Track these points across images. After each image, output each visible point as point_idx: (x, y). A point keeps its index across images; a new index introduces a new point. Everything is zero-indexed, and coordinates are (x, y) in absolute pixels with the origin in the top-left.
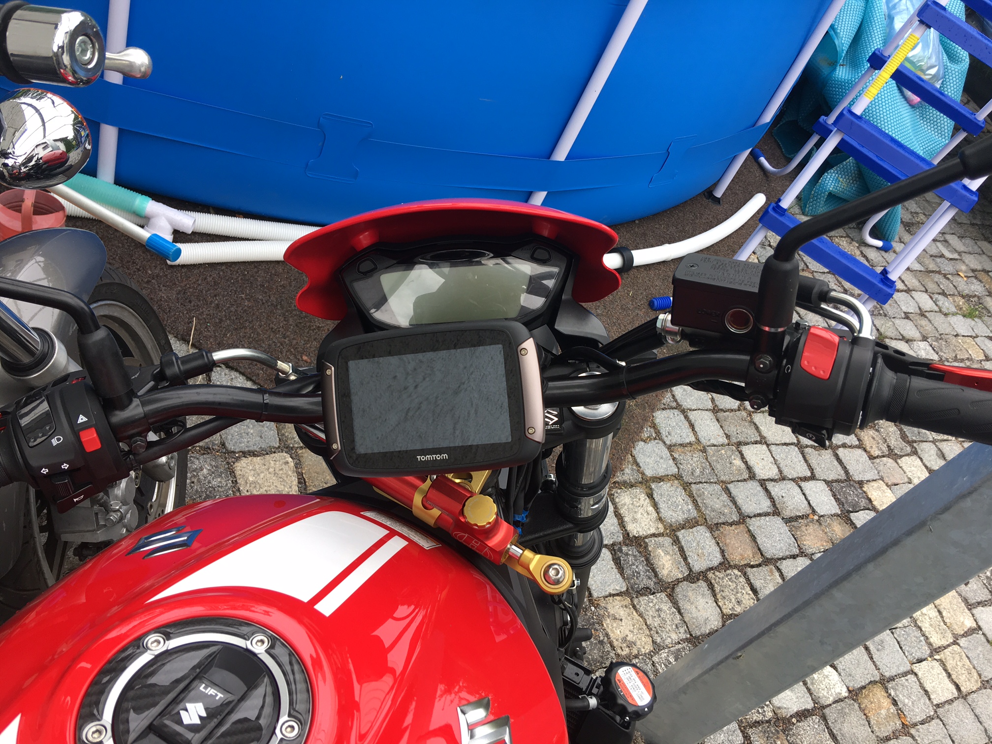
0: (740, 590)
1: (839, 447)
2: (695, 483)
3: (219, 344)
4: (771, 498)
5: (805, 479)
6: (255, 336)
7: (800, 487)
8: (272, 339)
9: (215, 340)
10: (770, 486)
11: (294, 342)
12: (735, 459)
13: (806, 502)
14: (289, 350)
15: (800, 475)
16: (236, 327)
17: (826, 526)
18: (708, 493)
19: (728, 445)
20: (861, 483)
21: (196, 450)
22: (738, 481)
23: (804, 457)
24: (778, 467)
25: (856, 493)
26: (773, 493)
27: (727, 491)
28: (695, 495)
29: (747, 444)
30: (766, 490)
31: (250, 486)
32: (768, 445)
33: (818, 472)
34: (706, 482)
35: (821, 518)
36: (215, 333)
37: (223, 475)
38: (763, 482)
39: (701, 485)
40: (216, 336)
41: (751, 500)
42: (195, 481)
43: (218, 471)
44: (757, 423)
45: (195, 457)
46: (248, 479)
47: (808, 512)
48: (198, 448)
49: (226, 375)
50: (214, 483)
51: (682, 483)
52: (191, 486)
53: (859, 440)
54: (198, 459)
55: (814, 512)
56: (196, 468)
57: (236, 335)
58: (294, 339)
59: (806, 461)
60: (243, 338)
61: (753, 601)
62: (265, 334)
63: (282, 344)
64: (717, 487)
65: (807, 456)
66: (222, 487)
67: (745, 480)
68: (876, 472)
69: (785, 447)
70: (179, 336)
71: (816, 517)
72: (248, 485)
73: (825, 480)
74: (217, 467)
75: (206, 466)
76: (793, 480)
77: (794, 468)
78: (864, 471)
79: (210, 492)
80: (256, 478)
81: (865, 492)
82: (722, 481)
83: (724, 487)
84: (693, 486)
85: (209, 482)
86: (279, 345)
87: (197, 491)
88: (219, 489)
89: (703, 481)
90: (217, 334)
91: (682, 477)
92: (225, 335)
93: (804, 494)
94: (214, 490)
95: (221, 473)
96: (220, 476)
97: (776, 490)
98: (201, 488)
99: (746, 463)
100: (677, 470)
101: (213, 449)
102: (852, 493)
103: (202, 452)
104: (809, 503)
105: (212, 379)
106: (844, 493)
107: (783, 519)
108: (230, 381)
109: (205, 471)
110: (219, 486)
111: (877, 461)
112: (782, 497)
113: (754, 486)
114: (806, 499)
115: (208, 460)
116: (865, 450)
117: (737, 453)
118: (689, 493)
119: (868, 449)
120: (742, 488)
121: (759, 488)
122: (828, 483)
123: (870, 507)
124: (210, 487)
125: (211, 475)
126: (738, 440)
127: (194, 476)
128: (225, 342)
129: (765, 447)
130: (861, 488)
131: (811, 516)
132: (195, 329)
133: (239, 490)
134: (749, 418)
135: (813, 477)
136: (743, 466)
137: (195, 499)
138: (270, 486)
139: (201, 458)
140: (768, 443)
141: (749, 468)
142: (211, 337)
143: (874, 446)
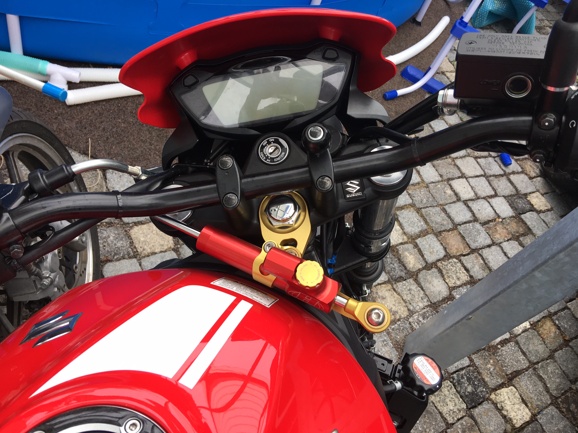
0: (458, 271)
1: (510, 174)
2: (424, 208)
3: (108, 154)
4: (471, 211)
5: (491, 197)
6: (132, 146)
7: (489, 202)
8: (143, 147)
9: (106, 152)
10: (470, 204)
11: (158, 147)
12: (447, 190)
13: (493, 211)
14: (155, 153)
15: (488, 194)
16: (118, 141)
17: (507, 225)
18: (433, 213)
19: (442, 181)
20: (526, 195)
21: (104, 225)
22: (450, 203)
23: (489, 183)
24: (474, 192)
25: (523, 201)
26: (472, 208)
27: (444, 211)
28: (425, 215)
29: (453, 179)
30: (468, 207)
31: (142, 244)
32: (466, 178)
33: (499, 191)
34: (431, 207)
35: (504, 220)
36: (105, 147)
37: (124, 239)
38: (465, 202)
39: (427, 208)
40: (105, 149)
41: (459, 215)
42: (106, 244)
43: (120, 237)
44: (459, 165)
45: (103, 230)
46: (140, 239)
47: (495, 218)
48: (105, 224)
49: (116, 174)
50: (119, 244)
51: (416, 209)
52: (103, 248)
53: (522, 168)
54: (105, 230)
55: (499, 217)
56: (105, 237)
57: (119, 147)
58: (157, 145)
59: (491, 185)
60: (124, 148)
61: (467, 277)
62: (137, 144)
63: (150, 150)
64: (438, 209)
65: (492, 183)
66: (124, 247)
67: (454, 202)
68: (534, 187)
69: (477, 178)
70: (82, 152)
71: (500, 220)
72: (141, 243)
73: (503, 196)
74: (119, 234)
75: (112, 234)
76: (484, 198)
77: (484, 191)
78: (527, 187)
79: (117, 251)
80: (145, 238)
81: (529, 201)
82: (440, 205)
83: (442, 208)
84: (423, 210)
85: (115, 245)
86: (148, 150)
87: (108, 251)
88: (123, 248)
89: (429, 205)
90: (106, 148)
91: (415, 205)
92: (111, 148)
93: (492, 206)
94: (119, 249)
95: (122, 237)
96: (122, 240)
97: (474, 206)
98: (110, 249)
99: (454, 191)
100: (411, 201)
101: (115, 223)
102: (521, 202)
103: (108, 226)
104: (495, 212)
105: (107, 177)
106: (517, 202)
107: (480, 223)
108: (119, 178)
109: (111, 238)
110: (122, 247)
111: (534, 180)
112: (479, 210)
113: (460, 206)
114: (494, 209)
115: (112, 230)
116: (526, 174)
117: (448, 186)
118: (421, 214)
119: (528, 173)
120: (453, 207)
121: (464, 206)
122: (505, 197)
123: (532, 209)
124: (116, 248)
125: (116, 240)
126: (448, 177)
127: (105, 242)
128: (112, 152)
129: (464, 180)
130: (526, 198)
131: (497, 220)
132: (91, 146)
133: (135, 247)
134: (453, 163)
135: (496, 195)
136: (452, 193)
137: (107, 257)
138: (155, 243)
139: (108, 230)
140: (466, 177)
141: (456, 194)
142: (102, 150)
143: (532, 171)
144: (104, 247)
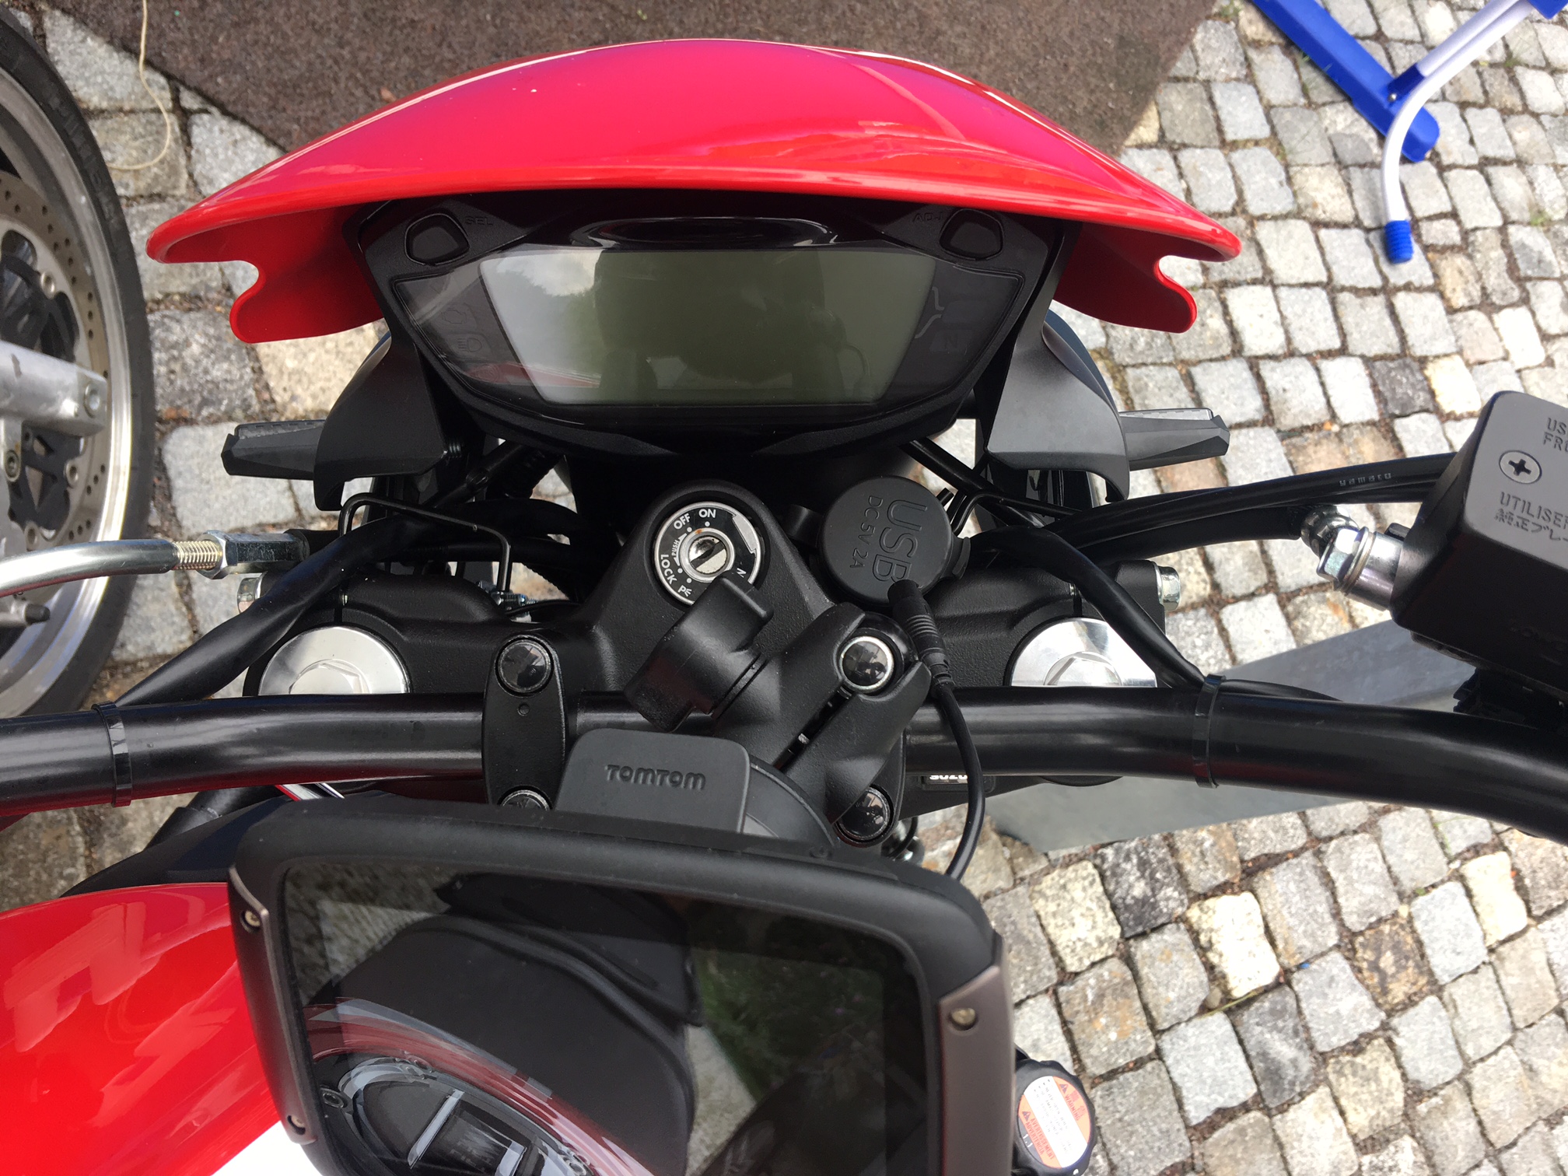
0: (1185, 567)
1: (1398, 289)
2: (1134, 366)
3: (202, 60)
4: (1263, 391)
5: (1329, 354)
6: (279, 41)
7: (1318, 370)
8: (315, 49)
9: (194, 51)
10: (1266, 368)
11: (362, 56)
12: (1211, 316)
13: (1323, 400)
14: (352, 76)
15: (1323, 347)
16: (236, 19)
17: (1350, 445)
18: (1155, 386)
19: (1204, 286)
20: (1423, 361)
21: (173, 302)
22: (1211, 360)
23: (1335, 310)
24: (1287, 332)
25: (1412, 380)
26: (1269, 384)
27: (1189, 380)
28: (1131, 390)
29: (1237, 284)
30: (1259, 378)
31: (290, 380)
32: (1275, 287)
33: (1356, 343)
34: (1154, 364)
35: (1345, 430)
36: (192, 35)
37: (233, 357)
38: (1254, 360)
39: (1144, 369)
40: (194, 41)
41: (1227, 398)
42: (177, 367)
43: (220, 347)
44: (1263, 243)
45: (171, 318)
46: (283, 364)
47: (1323, 419)
48: (177, 298)
49: (222, 131)
50: (217, 373)
51: (1110, 364)
52: (169, 379)
53: (1436, 275)
54: (178, 321)
55: (1334, 417)
56: (177, 343)
57: (238, 40)
58: (361, 48)
59: (1337, 317)
60: (253, 45)
61: (1203, 585)
62: (299, 36)
63: (336, 62)
64: (1173, 374)
65: (1341, 310)
66: (232, 382)
67: (1223, 358)
68: (1453, 339)
69: (1304, 290)
70: (116, 41)
71: (1335, 428)
72: (286, 377)
73: (1362, 357)
74: (218, 339)
75: (197, 337)
76: (1308, 356)
77: (1313, 333)
78: (1433, 338)
79: (210, 392)
80: (300, 362)
81: (1426, 378)
82: (1183, 361)
83: (1184, 371)
84: (1130, 371)
85: (206, 372)
86: (329, 62)
87: (182, 390)
88: (229, 386)
89: (1150, 360)
90: (196, 37)
91: (1112, 354)
92: (214, 39)
93: (1322, 384)
94: (218, 387)
95: (229, 351)
96: (227, 358)
97: (1275, 376)
98: (190, 383)
99: (1230, 323)
100: (1103, 339)
101: (208, 300)
102: (1404, 380)
103: (186, 305)
104: (1328, 402)
105: (193, 140)
106: (1393, 380)
107: (1279, 431)
108: (231, 147)
109: (195, 348)
110: (226, 380)
111: (1459, 317)
112: (1284, 390)
113: (1238, 370)
114: (1325, 393)
115: (200, 324)
116: (1442, 296)
117: (1217, 304)
118: (1121, 384)
119: (1448, 294)
120: (1216, 373)
121: (1247, 375)
122: (1368, 361)
123: (1431, 407)
124: (207, 381)
125: (208, 357)
126: (1223, 277)
127: (174, 359)
128: (214, 56)
129: (1268, 290)
130: (1422, 369)
131: (1327, 426)
132: (150, 25)
133: (267, 387)
134: (1248, 232)
135: (1343, 351)
136: (1224, 330)
137: (179, 407)
138: (328, 380)
139: (185, 318)
140: (1276, 282)
141: (1234, 334)
142: (183, 43)
143: (1459, 289)
144: (172, 377)
